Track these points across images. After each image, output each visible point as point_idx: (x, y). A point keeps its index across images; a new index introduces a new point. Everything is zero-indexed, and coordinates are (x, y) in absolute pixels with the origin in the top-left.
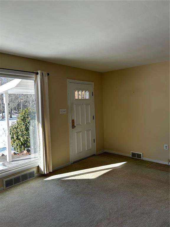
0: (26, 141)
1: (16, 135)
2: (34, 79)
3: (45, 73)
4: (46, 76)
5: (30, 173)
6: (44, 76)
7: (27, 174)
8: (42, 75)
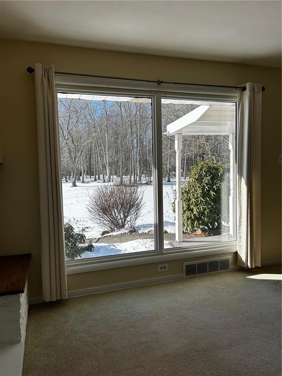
0: (201, 213)
1: (187, 203)
2: (237, 100)
3: (258, 87)
4: (259, 93)
5: (223, 261)
6: (256, 93)
7: (218, 261)
8: (253, 91)
